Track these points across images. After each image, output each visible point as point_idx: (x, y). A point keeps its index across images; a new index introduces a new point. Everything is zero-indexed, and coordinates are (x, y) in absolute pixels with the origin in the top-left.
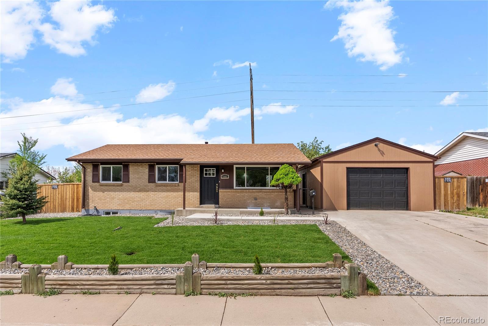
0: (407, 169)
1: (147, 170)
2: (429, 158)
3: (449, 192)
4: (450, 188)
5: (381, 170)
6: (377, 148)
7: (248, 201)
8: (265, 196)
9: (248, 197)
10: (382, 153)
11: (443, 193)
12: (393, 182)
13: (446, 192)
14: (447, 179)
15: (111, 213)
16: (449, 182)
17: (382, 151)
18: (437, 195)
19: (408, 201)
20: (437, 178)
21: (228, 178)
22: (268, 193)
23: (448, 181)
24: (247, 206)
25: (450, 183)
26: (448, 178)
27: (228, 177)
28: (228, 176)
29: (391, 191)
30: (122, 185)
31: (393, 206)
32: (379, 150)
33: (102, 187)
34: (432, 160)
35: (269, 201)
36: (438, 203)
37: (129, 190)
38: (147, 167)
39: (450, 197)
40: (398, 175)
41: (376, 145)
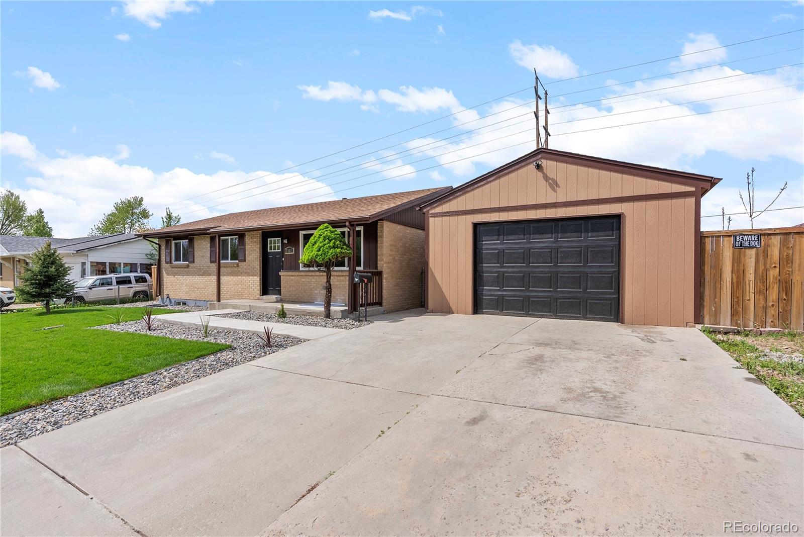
0: (618, 217)
1: (209, 245)
2: (685, 184)
3: (750, 276)
4: (753, 264)
5: (553, 224)
6: (540, 174)
7: (316, 292)
8: (338, 283)
9: (315, 285)
10: (554, 184)
11: (729, 279)
12: (581, 251)
13: (738, 277)
14: (745, 238)
15: (181, 304)
16: (753, 247)
17: (553, 179)
18: (706, 283)
19: (618, 298)
20: (708, 237)
21: (293, 253)
22: (342, 278)
23: (746, 244)
24: (314, 300)
25: (753, 251)
26: (748, 235)
27: (294, 251)
28: (292, 250)
29: (573, 272)
30: (188, 266)
31: (579, 310)
32: (546, 178)
33: (173, 269)
34: (693, 189)
35: (343, 293)
36: (710, 308)
37: (194, 274)
38: (209, 240)
39: (752, 291)
40: (594, 234)
41: (539, 167)
